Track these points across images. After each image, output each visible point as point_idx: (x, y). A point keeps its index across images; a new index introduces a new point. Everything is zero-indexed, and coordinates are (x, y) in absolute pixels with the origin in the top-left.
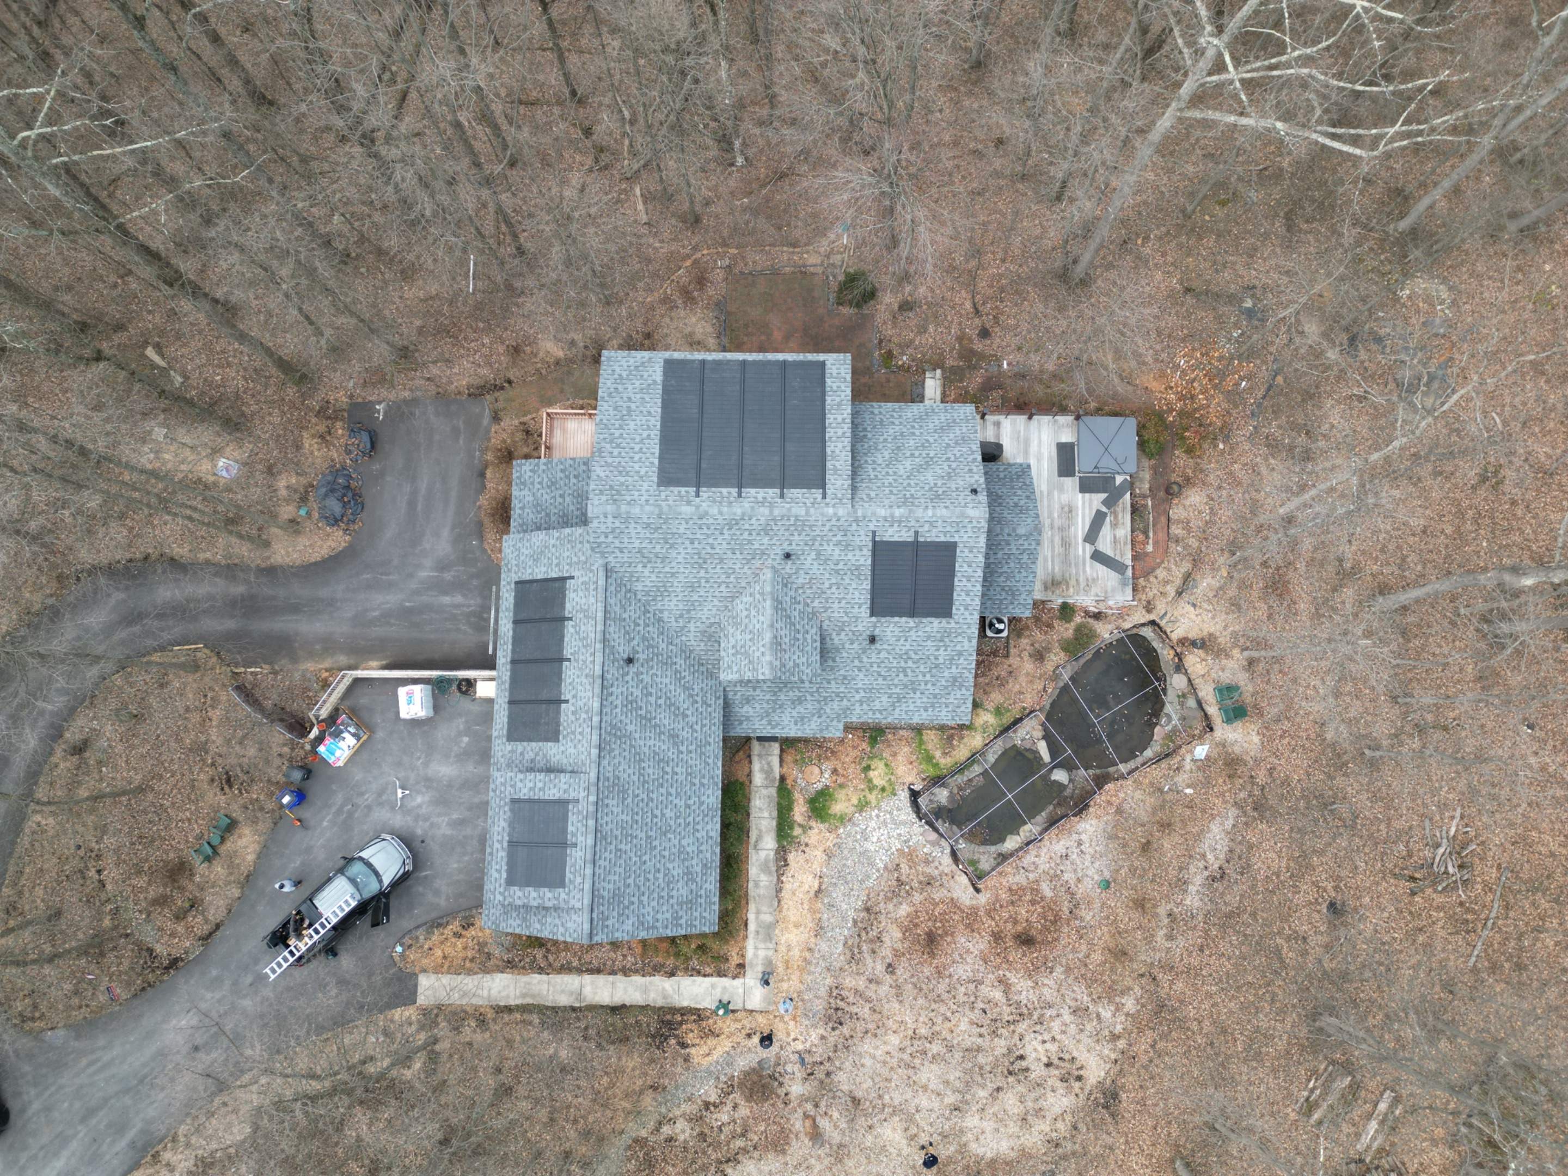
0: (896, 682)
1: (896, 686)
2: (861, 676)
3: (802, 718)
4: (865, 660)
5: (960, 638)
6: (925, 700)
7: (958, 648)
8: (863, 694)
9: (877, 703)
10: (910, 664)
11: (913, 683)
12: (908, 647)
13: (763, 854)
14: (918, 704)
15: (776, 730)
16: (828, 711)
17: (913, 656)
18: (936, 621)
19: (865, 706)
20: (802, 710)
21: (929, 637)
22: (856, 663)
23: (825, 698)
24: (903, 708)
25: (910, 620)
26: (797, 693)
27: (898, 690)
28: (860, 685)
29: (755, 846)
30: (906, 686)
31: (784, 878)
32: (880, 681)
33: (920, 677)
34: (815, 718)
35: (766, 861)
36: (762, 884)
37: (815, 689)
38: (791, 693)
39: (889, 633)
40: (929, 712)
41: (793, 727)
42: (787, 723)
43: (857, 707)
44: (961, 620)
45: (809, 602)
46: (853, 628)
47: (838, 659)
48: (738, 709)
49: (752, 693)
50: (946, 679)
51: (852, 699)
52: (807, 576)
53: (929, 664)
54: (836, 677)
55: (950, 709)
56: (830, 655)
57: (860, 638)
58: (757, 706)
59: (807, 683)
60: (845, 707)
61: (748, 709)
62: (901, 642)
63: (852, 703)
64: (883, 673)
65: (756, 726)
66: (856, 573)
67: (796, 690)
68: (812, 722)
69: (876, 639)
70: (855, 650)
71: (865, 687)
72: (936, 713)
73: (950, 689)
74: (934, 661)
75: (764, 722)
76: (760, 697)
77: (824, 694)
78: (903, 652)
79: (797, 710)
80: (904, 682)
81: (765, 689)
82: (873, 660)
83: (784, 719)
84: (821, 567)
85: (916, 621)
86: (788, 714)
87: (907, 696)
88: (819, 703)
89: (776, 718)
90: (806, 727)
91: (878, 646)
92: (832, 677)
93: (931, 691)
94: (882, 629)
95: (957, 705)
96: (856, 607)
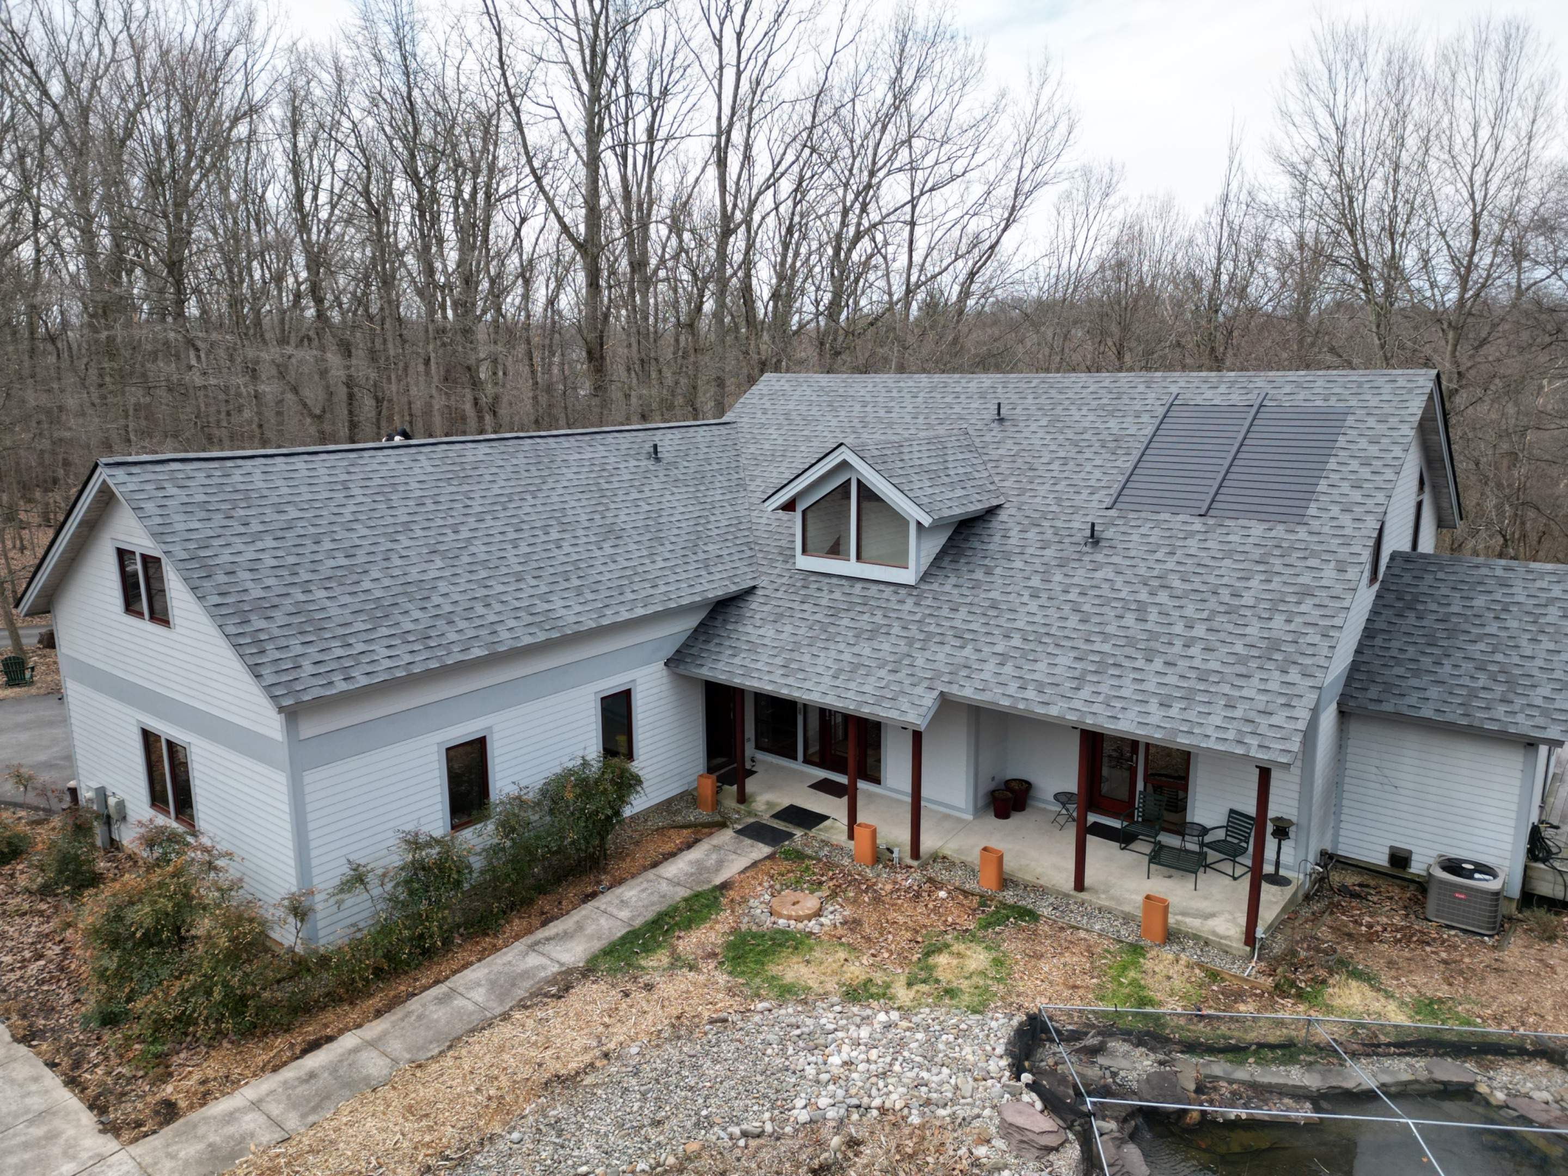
0: (1110, 629)
1: (1106, 636)
3: (855, 667)
4: (1058, 577)
5: (1312, 562)
6: (1172, 679)
7: (1305, 579)
9: (1041, 666)
10: (1163, 597)
11: (1153, 636)
12: (1171, 565)
13: (533, 960)
14: (1150, 686)
15: (790, 681)
16: (920, 662)
17: (1177, 583)
18: (1257, 529)
19: (1008, 669)
20: (867, 652)
21: (1229, 554)
22: (1036, 581)
23: (930, 635)
24: (1104, 688)
25: (1197, 520)
26: (879, 619)
27: (1106, 648)
28: (1020, 624)
29: (537, 943)
30: (1131, 641)
31: (517, 1015)
32: (1074, 621)
33: (1179, 629)
34: (882, 673)
35: (525, 974)
36: (459, 1002)
37: (917, 617)
38: (866, 617)
39: (1135, 538)
40: (1174, 712)
41: (827, 680)
42: (820, 670)
43: (991, 666)
44: (1326, 529)
45: (996, 479)
46: (1059, 524)
47: (998, 571)
48: (749, 629)
49: (795, 605)
50: (1248, 640)
51: (986, 649)
52: (1016, 448)
53: (1212, 603)
54: (976, 600)
55: (1238, 713)
56: (987, 562)
57: (1067, 540)
58: (788, 629)
59: (909, 605)
60: (962, 661)
61: (769, 631)
62: (1159, 555)
63: (982, 656)
64: (1086, 608)
65: (759, 665)
66: (1113, 445)
67: (879, 613)
68: (872, 680)
69: (1102, 544)
70: (1045, 560)
71: (1029, 628)
72: (1192, 715)
73: (1253, 664)
74: (1227, 599)
75: (779, 661)
76: (805, 615)
77: (932, 628)
78: (1155, 573)
79: (856, 650)
80: (1130, 633)
81: (824, 602)
82: (1075, 580)
83: (820, 661)
84: (1049, 437)
85: (1211, 521)
86: (833, 654)
87: (1127, 663)
88: (910, 645)
89: (807, 658)
90: (852, 685)
91: (1099, 557)
92: (968, 600)
93: (1197, 663)
94: (1123, 529)
95: (1261, 708)
96: (1086, 492)
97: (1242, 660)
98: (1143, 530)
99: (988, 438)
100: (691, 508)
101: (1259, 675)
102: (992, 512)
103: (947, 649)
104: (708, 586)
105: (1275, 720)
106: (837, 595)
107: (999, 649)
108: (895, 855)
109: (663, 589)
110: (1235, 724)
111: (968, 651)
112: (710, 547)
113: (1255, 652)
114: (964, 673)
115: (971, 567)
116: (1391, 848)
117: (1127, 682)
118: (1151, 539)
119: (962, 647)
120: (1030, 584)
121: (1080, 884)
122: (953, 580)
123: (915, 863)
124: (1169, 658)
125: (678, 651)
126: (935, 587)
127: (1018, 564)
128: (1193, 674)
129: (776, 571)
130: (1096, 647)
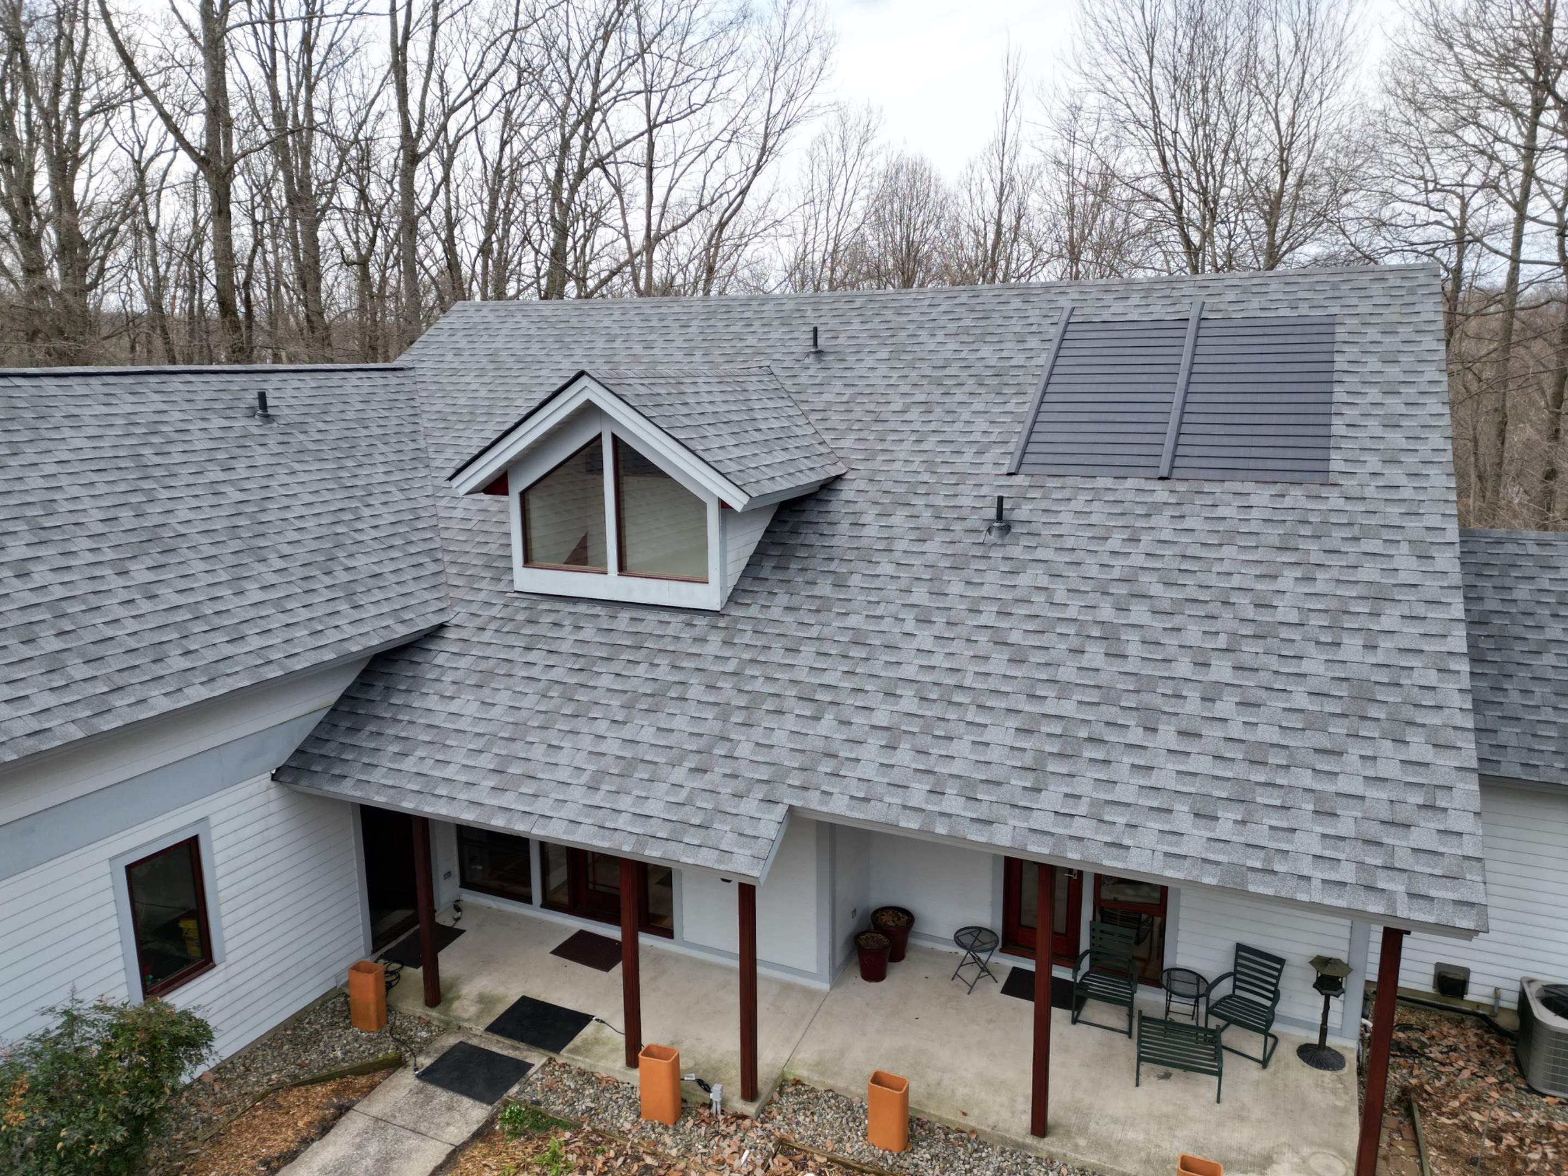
0: (1067, 673)
1: (1064, 689)
2: (925, 639)
3: (629, 765)
4: (956, 588)
5: (1370, 545)
6: (1203, 765)
7: (1369, 572)
8: (909, 703)
9: (961, 748)
10: (1140, 613)
11: (1144, 684)
12: (1138, 560)
14: (1165, 778)
15: (508, 800)
16: (744, 750)
17: (1157, 589)
18: (1261, 496)
19: (904, 756)
20: (648, 735)
21: (1229, 538)
22: (920, 595)
23: (757, 698)
24: (1084, 787)
25: (1158, 486)
26: (663, 672)
27: (1068, 708)
28: (909, 671)
30: (1109, 696)
32: (999, 663)
33: (1184, 668)
34: (679, 775)
37: (731, 666)
38: (641, 670)
39: (1066, 517)
40: (1224, 829)
41: (577, 794)
42: (563, 775)
43: (871, 751)
44: (1370, 492)
45: (827, 437)
46: (940, 501)
47: (855, 580)
48: (432, 702)
49: (515, 655)
50: (1313, 684)
51: (859, 719)
52: (849, 391)
53: (1227, 621)
54: (827, 632)
55: (1345, 827)
56: (834, 566)
57: (957, 526)
58: (504, 698)
59: (714, 645)
60: (820, 744)
61: (467, 705)
62: (1115, 543)
63: (854, 732)
64: (1015, 637)
65: (449, 772)
66: (994, 381)
67: (663, 661)
68: (660, 789)
69: (1016, 529)
70: (930, 559)
71: (927, 678)
72: (1259, 834)
73: (1339, 728)
74: (1250, 613)
75: (486, 761)
76: (535, 672)
77: (759, 685)
78: (1116, 573)
79: (627, 732)
80: (1102, 679)
81: (565, 647)
82: (986, 591)
83: (562, 758)
84: (895, 374)
85: (1182, 487)
86: (586, 742)
87: (1112, 736)
88: (724, 718)
89: (538, 752)
90: (625, 803)
91: (1016, 551)
92: (814, 632)
93: (1236, 731)
94: (1045, 505)
95: (1385, 814)
96: (970, 452)
97: (1316, 722)
98: (1076, 505)
99: (803, 380)
100: (328, 496)
101: (1355, 750)
102: (830, 485)
103: (790, 722)
104: (351, 631)
105: (1418, 838)
106: (588, 633)
107: (881, 718)
108: (715, 1096)
109: (255, 643)
110: (1347, 846)
111: (827, 725)
112: (360, 561)
113: (1332, 707)
114: (826, 766)
115: (809, 576)
116: (1438, 965)
117: (1121, 771)
118: (1094, 519)
119: (817, 718)
120: (913, 600)
121: (1040, 1126)
122: (783, 599)
123: (751, 1109)
124: (1184, 725)
125: (299, 752)
126: (754, 611)
127: (886, 568)
128: (1237, 753)
129: (481, 596)
130: (1050, 707)
